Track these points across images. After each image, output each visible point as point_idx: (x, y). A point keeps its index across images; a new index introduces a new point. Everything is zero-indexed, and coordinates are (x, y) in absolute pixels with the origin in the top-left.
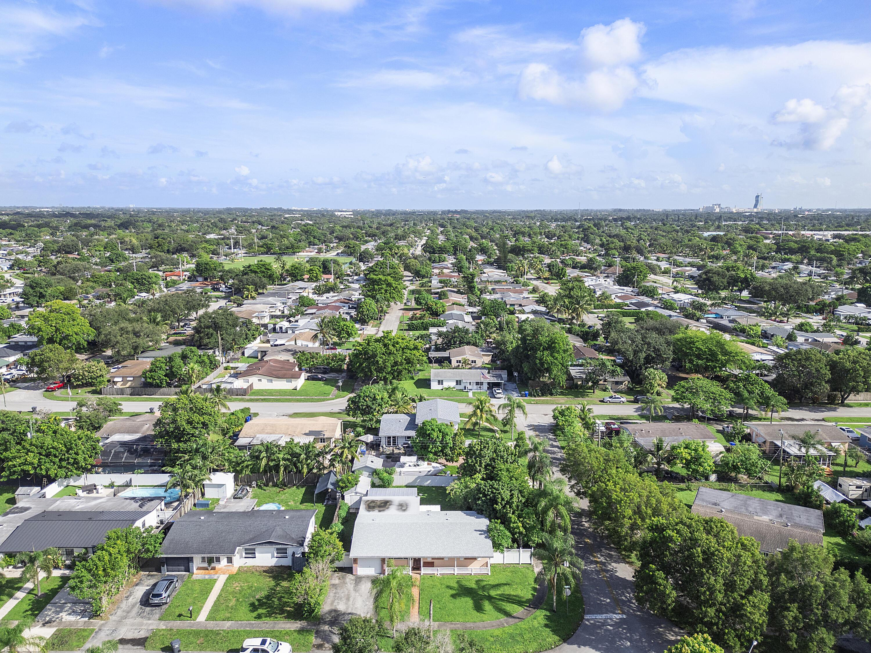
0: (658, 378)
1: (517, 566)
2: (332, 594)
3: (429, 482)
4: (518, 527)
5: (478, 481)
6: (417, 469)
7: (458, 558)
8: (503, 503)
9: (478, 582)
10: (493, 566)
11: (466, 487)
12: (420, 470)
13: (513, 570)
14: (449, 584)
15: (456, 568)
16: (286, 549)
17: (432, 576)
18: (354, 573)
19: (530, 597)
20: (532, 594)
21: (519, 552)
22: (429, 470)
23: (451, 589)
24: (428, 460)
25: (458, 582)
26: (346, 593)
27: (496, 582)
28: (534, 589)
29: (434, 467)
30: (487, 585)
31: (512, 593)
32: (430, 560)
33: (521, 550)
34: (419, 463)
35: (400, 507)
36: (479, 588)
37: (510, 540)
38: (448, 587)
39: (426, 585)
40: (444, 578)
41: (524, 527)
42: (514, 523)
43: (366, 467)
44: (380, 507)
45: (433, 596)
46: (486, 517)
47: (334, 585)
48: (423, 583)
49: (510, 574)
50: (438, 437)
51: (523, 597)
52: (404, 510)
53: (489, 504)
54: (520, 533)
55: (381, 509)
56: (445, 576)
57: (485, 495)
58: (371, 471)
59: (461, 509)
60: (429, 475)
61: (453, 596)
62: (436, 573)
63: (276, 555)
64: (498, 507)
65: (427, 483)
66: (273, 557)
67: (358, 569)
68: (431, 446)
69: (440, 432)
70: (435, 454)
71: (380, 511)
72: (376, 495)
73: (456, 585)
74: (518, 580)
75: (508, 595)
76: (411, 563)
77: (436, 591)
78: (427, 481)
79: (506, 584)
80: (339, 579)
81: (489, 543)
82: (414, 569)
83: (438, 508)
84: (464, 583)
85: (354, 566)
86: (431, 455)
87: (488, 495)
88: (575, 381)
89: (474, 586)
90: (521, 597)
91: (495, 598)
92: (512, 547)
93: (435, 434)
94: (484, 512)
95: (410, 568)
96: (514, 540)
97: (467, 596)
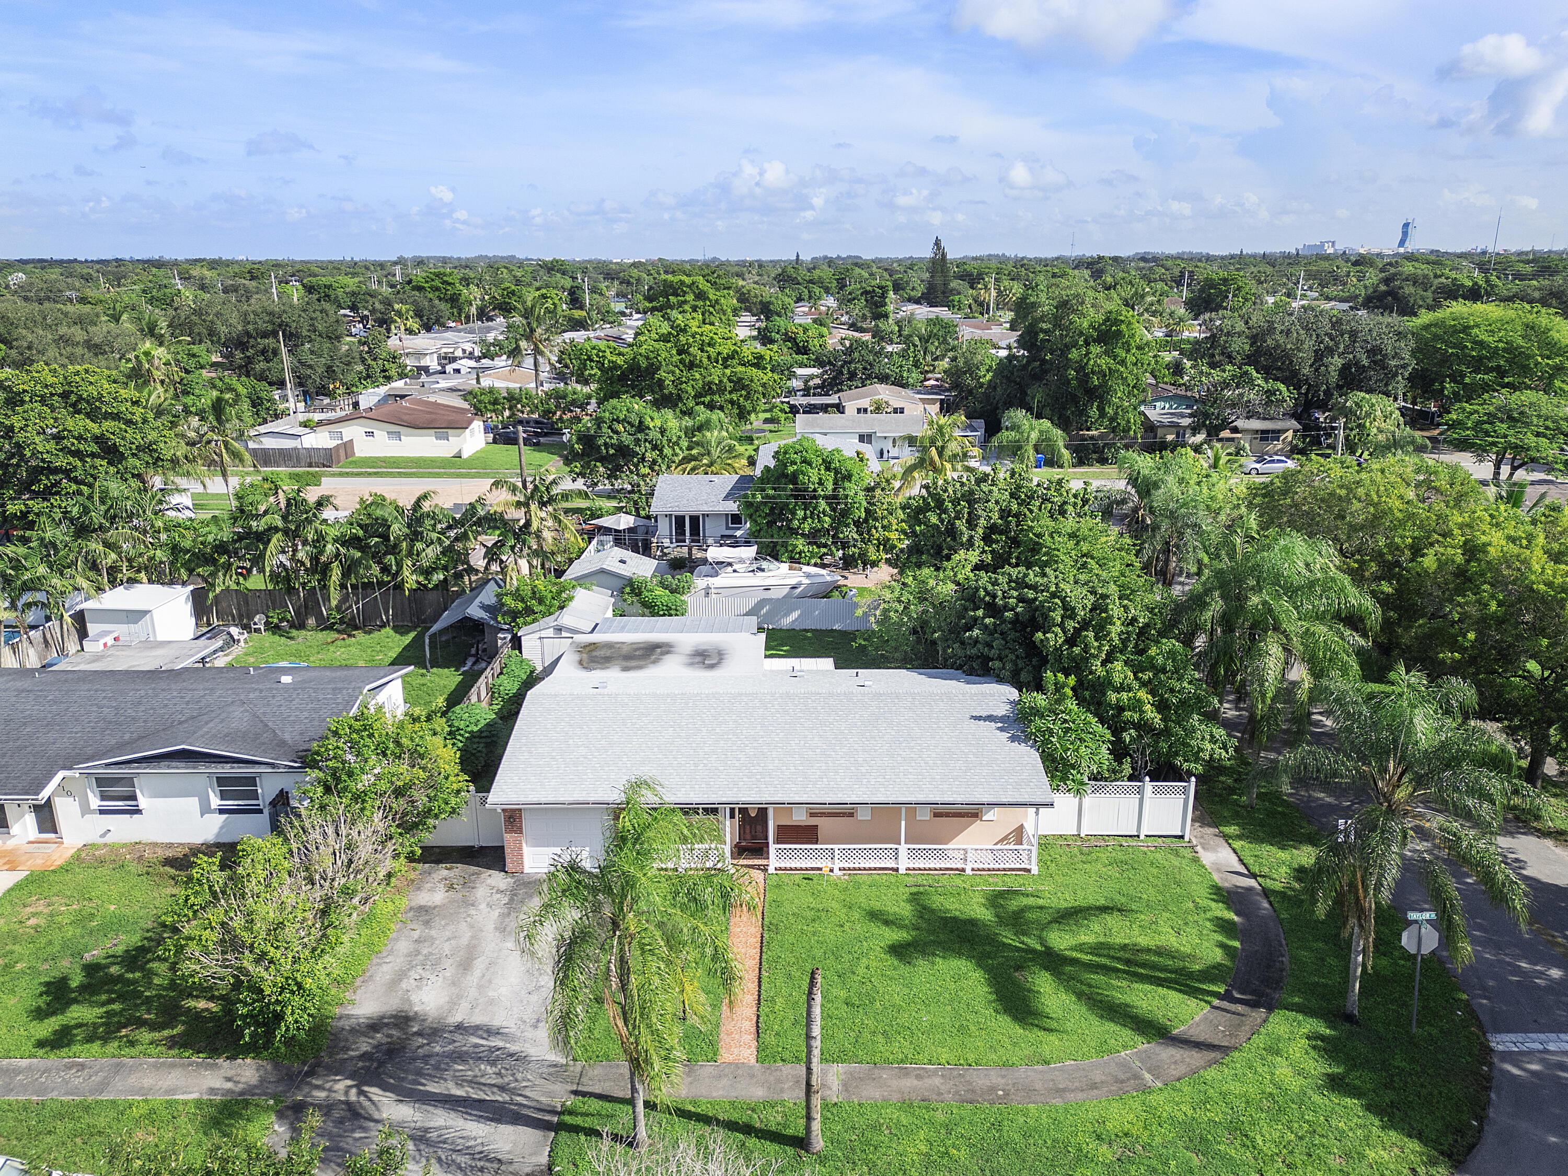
0: (1379, 413)
1: (1133, 842)
2: (403, 946)
3: (795, 615)
4: (1137, 705)
5: (966, 572)
6: (759, 579)
7: (912, 807)
8: (1071, 625)
9: (996, 899)
10: (1045, 843)
11: (922, 598)
12: (768, 582)
13: (1120, 856)
14: (877, 905)
15: (903, 848)
16: (251, 781)
17: (809, 876)
18: (509, 866)
19: (1218, 956)
20: (1222, 945)
21: (1140, 791)
22: (793, 581)
23: (887, 923)
24: (792, 560)
25: (915, 898)
26: (464, 941)
27: (1066, 900)
28: (1224, 926)
29: (808, 576)
30: (1030, 908)
31: (1143, 941)
32: (800, 818)
33: (1148, 785)
34: (765, 564)
35: (698, 659)
36: (1002, 920)
37: (1104, 750)
38: (875, 916)
39: (788, 908)
40: (858, 886)
41: (1162, 706)
42: (1118, 690)
43: (603, 571)
44: (628, 657)
45: (819, 953)
46: (1000, 680)
47: (423, 910)
48: (777, 903)
49: (1114, 872)
50: (821, 483)
51: (1192, 957)
52: (712, 666)
53: (1012, 635)
54: (1143, 726)
55: (633, 663)
56: (863, 878)
57: (993, 609)
58: (619, 583)
59: (906, 662)
60: (795, 596)
61: (898, 951)
62: (825, 864)
63: (215, 801)
64: (1054, 638)
65: (789, 620)
66: (205, 809)
67: (527, 851)
68: (800, 513)
69: (828, 469)
70: (813, 537)
71: (626, 669)
72: (622, 629)
73: (905, 910)
74: (1149, 894)
75: (1124, 947)
76: (730, 829)
77: (830, 934)
78: (787, 615)
79: (1104, 909)
80: (451, 887)
81: (1030, 757)
82: (740, 851)
83: (827, 663)
84: (937, 902)
85: (509, 839)
86: (800, 544)
87: (1006, 608)
88: (1160, 432)
89: (981, 912)
90: (1183, 957)
91: (1074, 962)
92: (1115, 775)
93: (814, 475)
94: (997, 664)
95: (727, 849)
96: (1119, 752)
97: (960, 954)
